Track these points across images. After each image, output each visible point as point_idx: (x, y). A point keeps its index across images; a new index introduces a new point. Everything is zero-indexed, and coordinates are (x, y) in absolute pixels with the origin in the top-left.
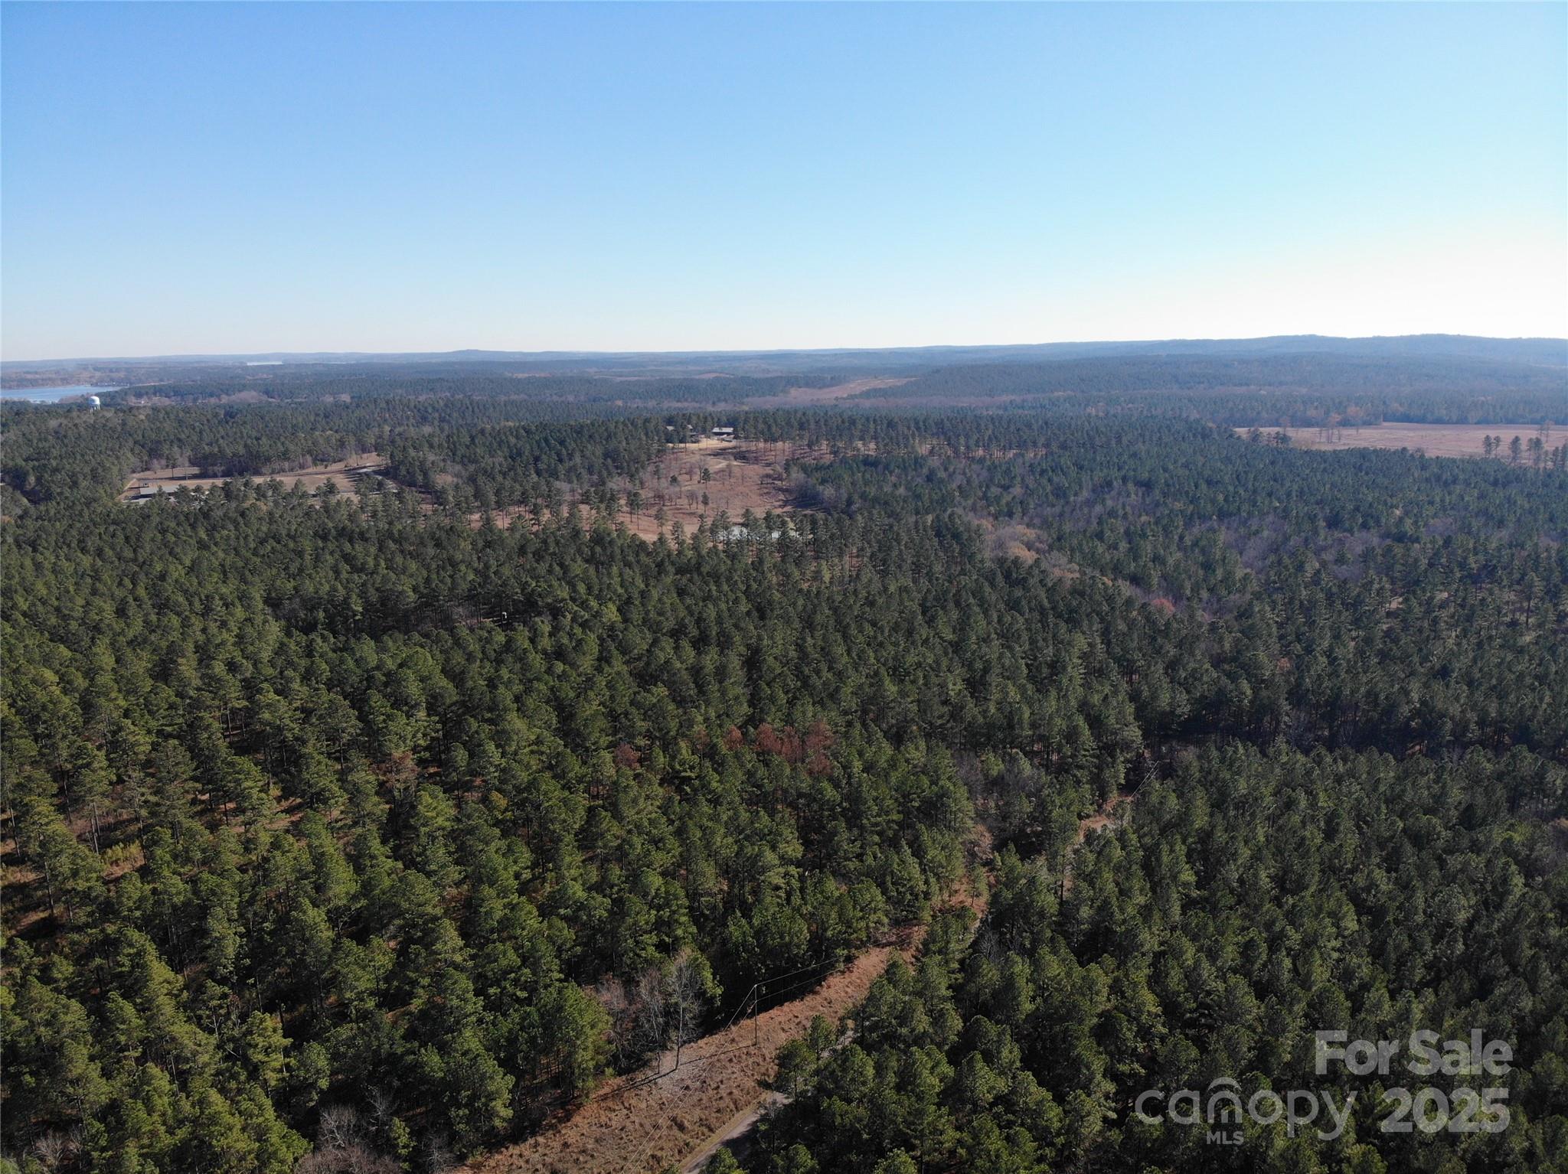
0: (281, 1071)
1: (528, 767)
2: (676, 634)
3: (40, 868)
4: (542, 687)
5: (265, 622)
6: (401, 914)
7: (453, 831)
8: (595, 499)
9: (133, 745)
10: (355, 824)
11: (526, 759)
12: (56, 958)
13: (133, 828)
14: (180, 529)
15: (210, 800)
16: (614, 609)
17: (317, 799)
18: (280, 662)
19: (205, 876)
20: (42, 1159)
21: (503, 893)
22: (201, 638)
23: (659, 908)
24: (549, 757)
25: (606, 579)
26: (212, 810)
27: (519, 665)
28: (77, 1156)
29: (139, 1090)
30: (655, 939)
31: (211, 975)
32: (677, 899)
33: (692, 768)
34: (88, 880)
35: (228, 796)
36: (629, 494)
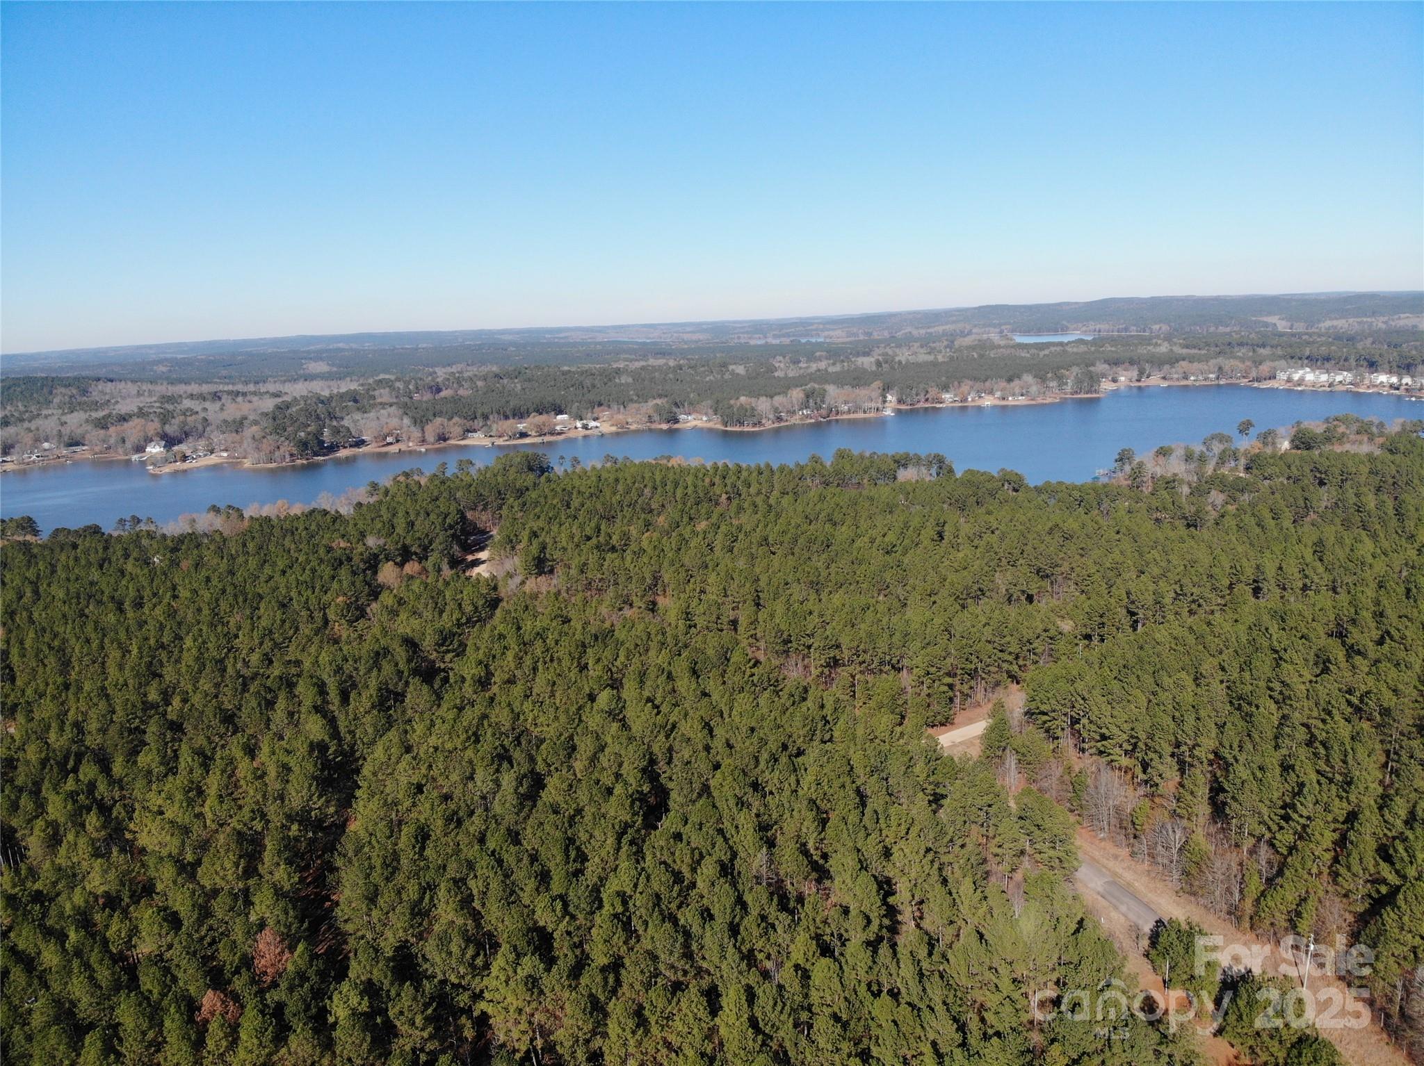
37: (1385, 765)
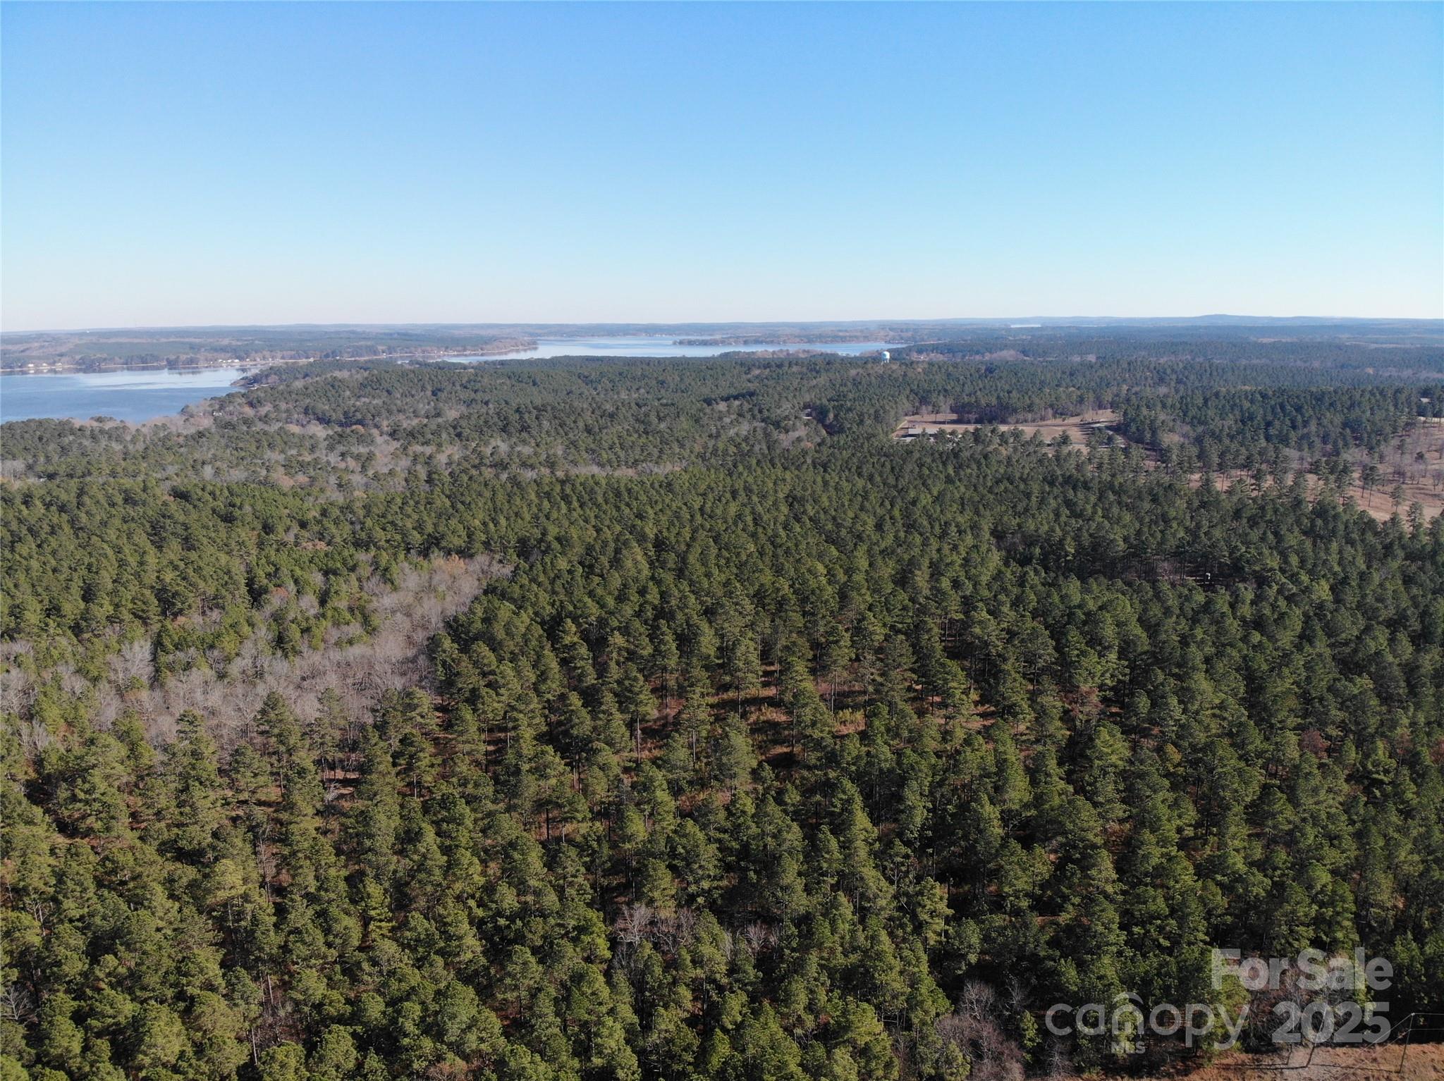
0: (940, 935)
1: (1207, 729)
2: (1395, 624)
3: (790, 713)
4: (1234, 653)
5: (989, 550)
6: (1064, 833)
7: (1125, 771)
8: (1324, 470)
9: (871, 633)
10: (1037, 741)
11: (1207, 721)
12: (789, 786)
13: (862, 699)
14: (934, 465)
15: (922, 690)
16: (1327, 587)
17: (1008, 711)
18: (995, 587)
19: (908, 752)
20: (749, 941)
21: (1163, 842)
22: (935, 556)
23: (1322, 905)
24: (1231, 724)
25: (1322, 554)
26: (922, 699)
27: (1214, 628)
28: (773, 948)
29: (829, 909)
30: (1311, 934)
31: (900, 835)
32: (1344, 901)
33: (1386, 772)
34: (822, 731)
35: (936, 691)
36: (1365, 467)
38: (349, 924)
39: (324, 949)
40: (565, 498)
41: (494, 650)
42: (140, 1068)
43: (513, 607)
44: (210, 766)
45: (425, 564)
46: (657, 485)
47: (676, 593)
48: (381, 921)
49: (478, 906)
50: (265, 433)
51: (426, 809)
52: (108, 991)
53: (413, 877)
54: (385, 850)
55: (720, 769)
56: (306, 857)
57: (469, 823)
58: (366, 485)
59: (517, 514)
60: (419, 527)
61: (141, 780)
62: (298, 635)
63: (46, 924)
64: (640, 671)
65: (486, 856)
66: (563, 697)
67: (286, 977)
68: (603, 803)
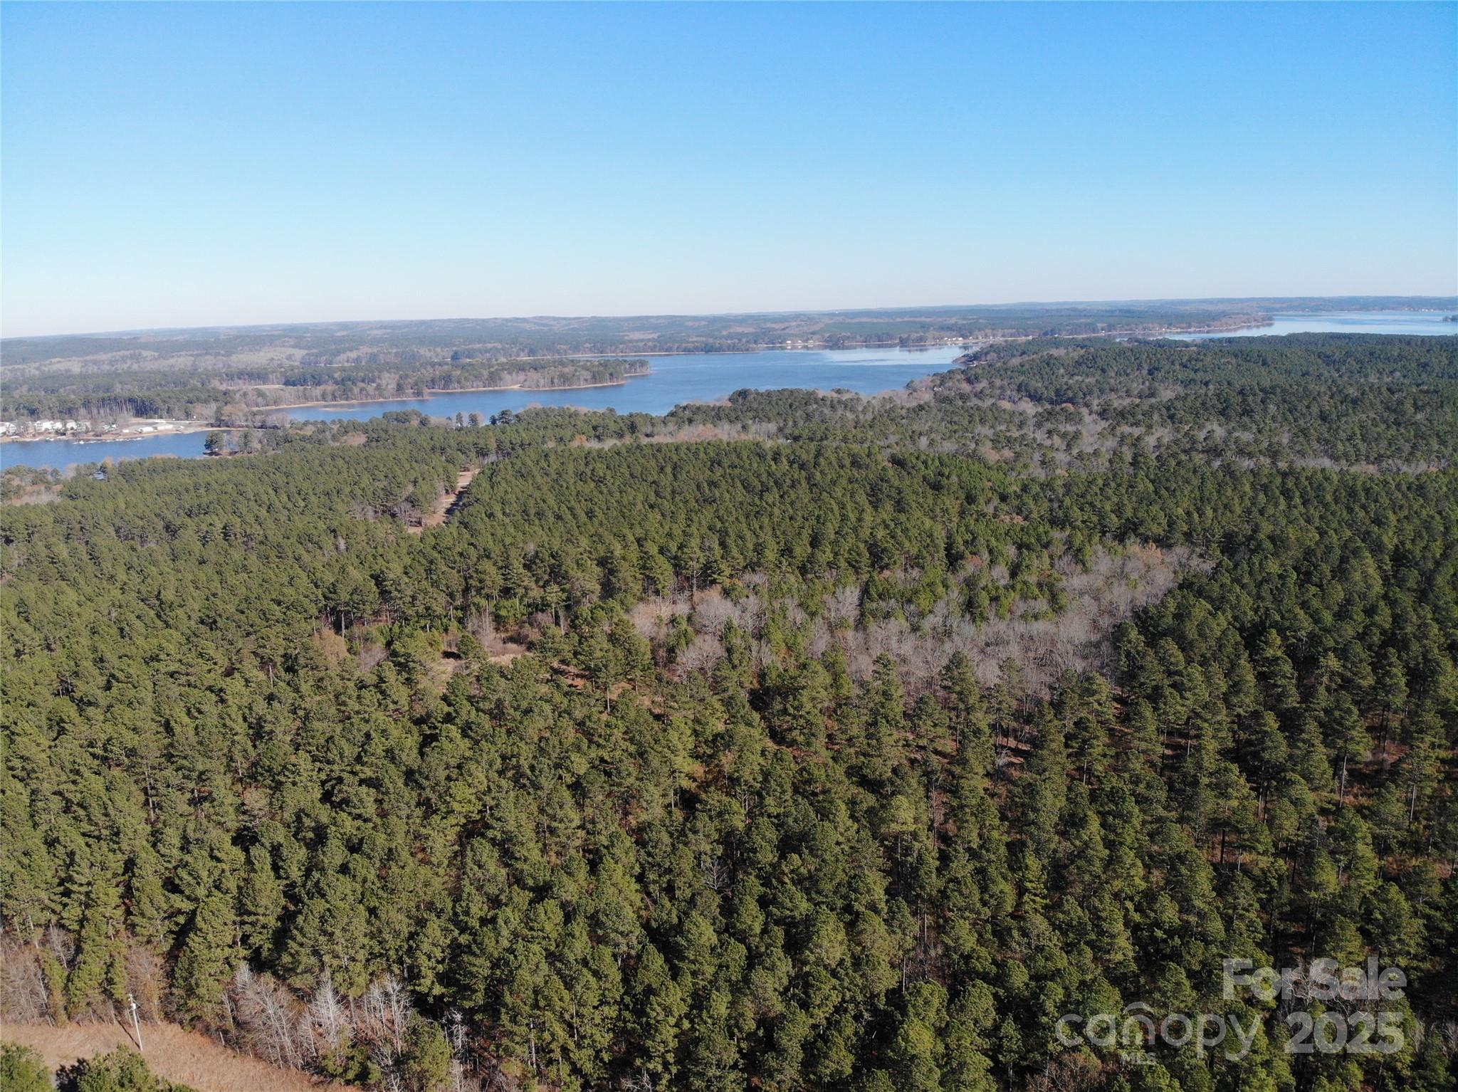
37: (146, 803)
38: (1005, 888)
39: (978, 905)
40: (1287, 493)
41: (1183, 650)
42: (805, 963)
43: (1210, 607)
44: (897, 708)
45: (1120, 548)
46: (1404, 487)
47: (1414, 618)
48: (1035, 895)
49: (1136, 911)
50: (979, 408)
51: (1093, 797)
52: (790, 886)
53: (1073, 862)
54: (1048, 827)
55: (1442, 837)
56: (973, 814)
57: (1136, 822)
58: (1069, 463)
59: (1226, 506)
60: (1118, 511)
61: (839, 708)
62: (987, 602)
63: (750, 814)
64: (1356, 703)
65: (1151, 862)
66: (1256, 715)
67: (941, 921)
68: (1291, 841)
